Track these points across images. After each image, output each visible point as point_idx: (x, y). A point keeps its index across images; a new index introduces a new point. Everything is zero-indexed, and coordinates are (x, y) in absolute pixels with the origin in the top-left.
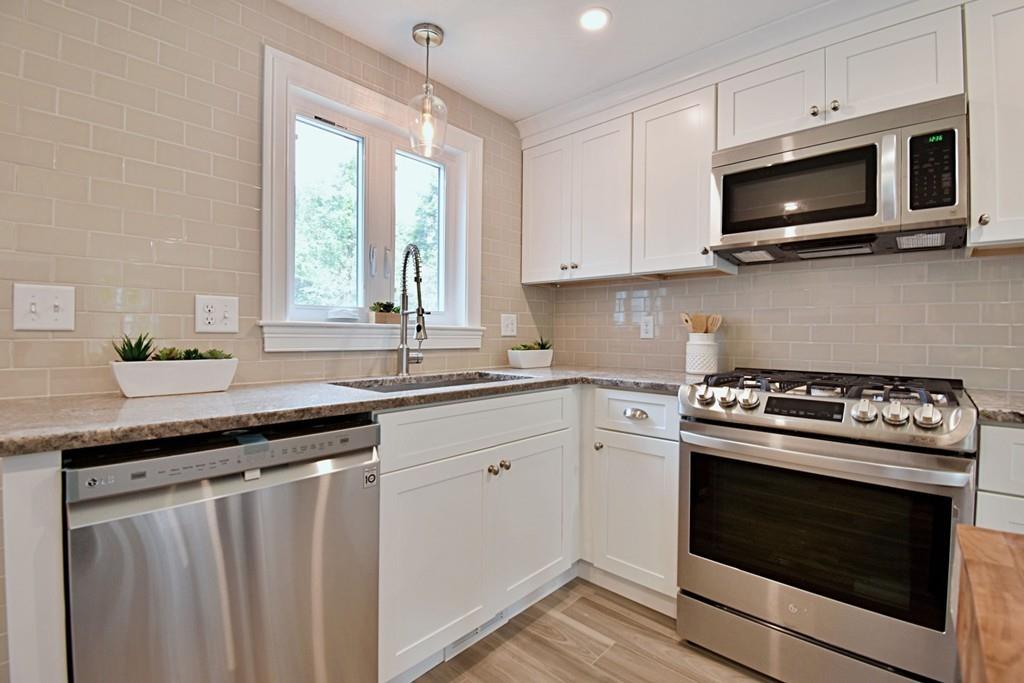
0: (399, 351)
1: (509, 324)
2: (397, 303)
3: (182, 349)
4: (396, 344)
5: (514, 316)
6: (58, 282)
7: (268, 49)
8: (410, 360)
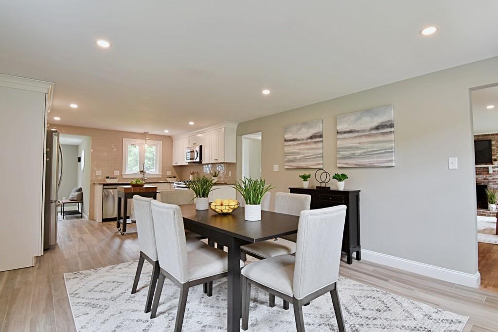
0: (143, 178)
3: (112, 177)
5: (170, 172)
6: (101, 171)
7: (124, 138)
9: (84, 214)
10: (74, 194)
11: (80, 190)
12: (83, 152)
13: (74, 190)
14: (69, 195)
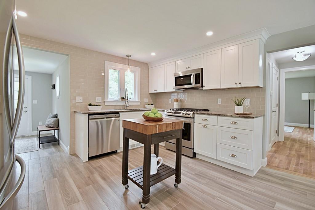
0: (125, 105)
1: (146, 100)
2: (125, 98)
3: (95, 105)
4: (124, 104)
5: (147, 99)
6: (81, 96)
7: (105, 61)
8: (127, 107)
9: (61, 142)
10: (50, 121)
11: (56, 116)
12: (58, 79)
13: (50, 116)
14: (45, 122)
